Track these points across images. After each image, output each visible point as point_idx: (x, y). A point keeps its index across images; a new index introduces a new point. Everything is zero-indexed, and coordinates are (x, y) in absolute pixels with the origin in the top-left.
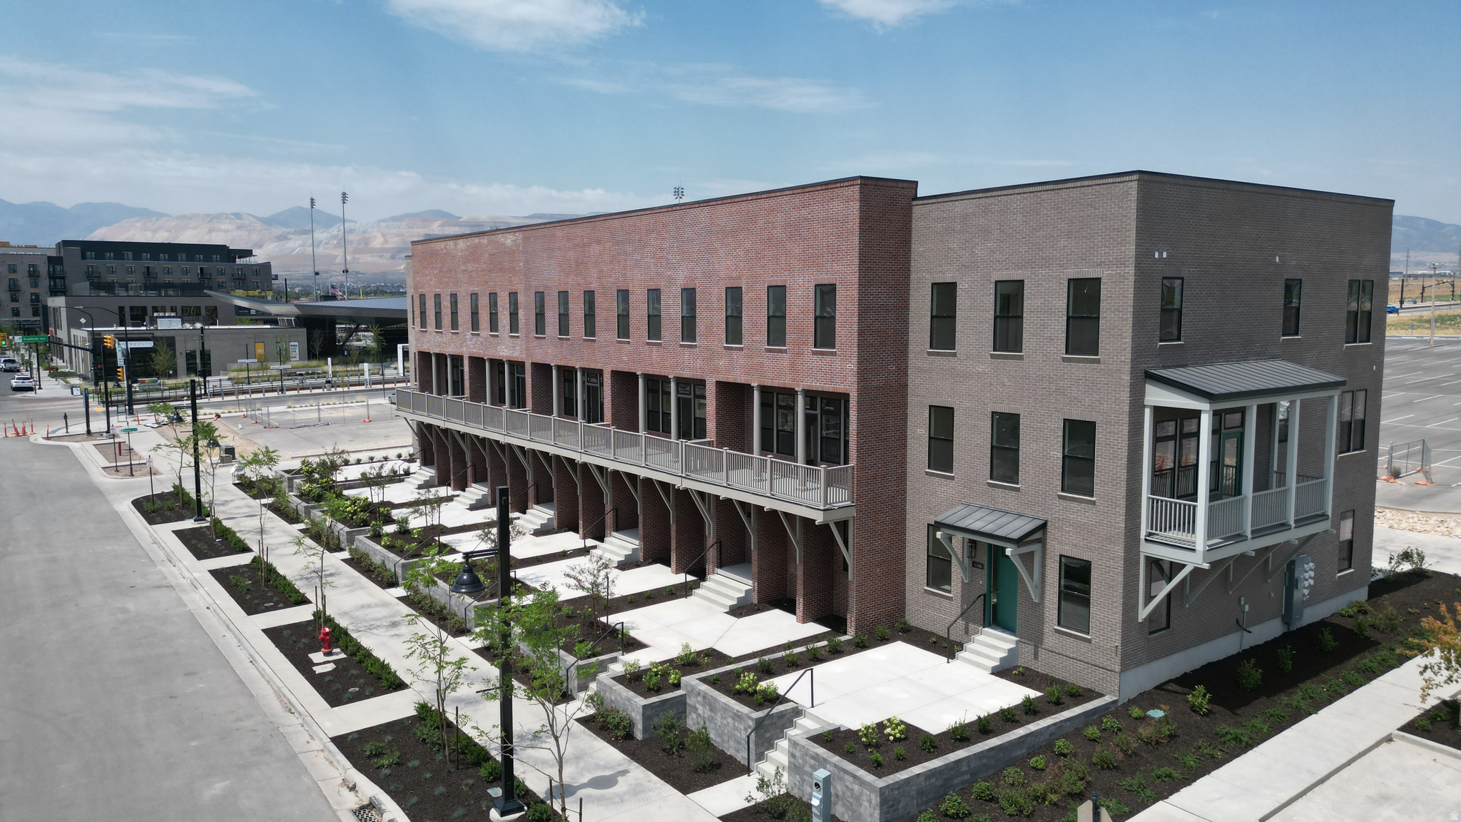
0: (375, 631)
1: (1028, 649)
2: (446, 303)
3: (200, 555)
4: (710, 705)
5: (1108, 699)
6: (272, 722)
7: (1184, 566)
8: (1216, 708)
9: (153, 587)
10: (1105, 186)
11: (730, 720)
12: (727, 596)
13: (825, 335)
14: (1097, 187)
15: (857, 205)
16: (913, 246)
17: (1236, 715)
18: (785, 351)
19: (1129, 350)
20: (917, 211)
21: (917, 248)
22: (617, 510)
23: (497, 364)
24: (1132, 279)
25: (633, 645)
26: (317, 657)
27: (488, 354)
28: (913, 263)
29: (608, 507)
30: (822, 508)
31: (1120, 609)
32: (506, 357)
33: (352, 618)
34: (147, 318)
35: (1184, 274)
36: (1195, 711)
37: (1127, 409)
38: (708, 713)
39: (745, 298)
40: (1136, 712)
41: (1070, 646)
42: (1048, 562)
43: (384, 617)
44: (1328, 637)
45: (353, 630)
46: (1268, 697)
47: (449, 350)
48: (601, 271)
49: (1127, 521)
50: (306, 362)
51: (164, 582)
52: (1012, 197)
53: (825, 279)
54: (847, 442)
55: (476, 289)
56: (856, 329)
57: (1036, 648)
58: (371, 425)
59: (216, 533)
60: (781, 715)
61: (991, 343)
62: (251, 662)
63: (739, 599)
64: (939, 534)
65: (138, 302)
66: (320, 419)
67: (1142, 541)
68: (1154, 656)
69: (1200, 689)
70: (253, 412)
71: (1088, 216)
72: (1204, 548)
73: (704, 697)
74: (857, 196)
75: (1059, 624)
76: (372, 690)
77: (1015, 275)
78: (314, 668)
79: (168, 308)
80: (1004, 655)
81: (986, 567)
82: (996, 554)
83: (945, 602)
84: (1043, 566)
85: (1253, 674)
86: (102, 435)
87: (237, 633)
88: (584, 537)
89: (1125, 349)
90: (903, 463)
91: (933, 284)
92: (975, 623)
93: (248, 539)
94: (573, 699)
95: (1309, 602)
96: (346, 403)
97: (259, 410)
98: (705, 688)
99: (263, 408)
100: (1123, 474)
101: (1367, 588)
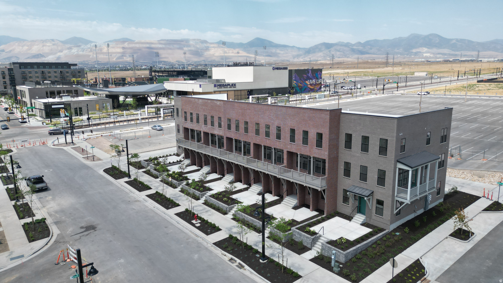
0: (203, 214)
1: (369, 219)
2: (195, 116)
3: (139, 190)
5: (387, 231)
6: (195, 240)
7: (405, 203)
8: (410, 232)
9: (135, 201)
10: (390, 120)
11: (305, 238)
12: (291, 204)
13: (319, 144)
14: (387, 119)
15: (329, 116)
17: (414, 233)
18: (308, 147)
19: (394, 156)
20: (341, 116)
21: (342, 124)
22: (255, 178)
23: (214, 135)
24: (395, 141)
25: (274, 218)
26: (194, 222)
28: (340, 128)
29: (252, 178)
30: (320, 187)
31: (390, 212)
32: (217, 134)
35: (406, 137)
36: (406, 233)
37: (393, 169)
38: (299, 236)
39: (296, 132)
40: (393, 234)
41: (378, 219)
42: (374, 200)
43: (203, 210)
44: (434, 213)
46: (421, 229)
47: (197, 129)
48: (250, 117)
49: (392, 193)
51: (136, 199)
52: (367, 117)
53: (320, 132)
54: (325, 171)
55: (206, 114)
56: (328, 145)
58: (152, 139)
59: (138, 183)
60: (317, 237)
61: (361, 149)
62: (178, 223)
63: (295, 205)
64: (348, 193)
65: (51, 89)
66: (135, 135)
67: (395, 197)
68: (397, 221)
69: (407, 228)
71: (385, 125)
72: (409, 199)
73: (298, 233)
74: (329, 114)
75: (376, 214)
76: (213, 231)
77: (367, 135)
78: (196, 225)
80: (363, 220)
81: (358, 200)
82: (362, 199)
83: (347, 207)
84: (372, 201)
85: (418, 223)
86: (71, 144)
87: (168, 215)
88: (244, 184)
90: (337, 174)
91: (346, 134)
92: (355, 212)
93: (148, 184)
95: (430, 204)
96: (137, 129)
97: (112, 132)
98: (297, 230)
99: (113, 131)
100: (392, 183)
101: (443, 199)
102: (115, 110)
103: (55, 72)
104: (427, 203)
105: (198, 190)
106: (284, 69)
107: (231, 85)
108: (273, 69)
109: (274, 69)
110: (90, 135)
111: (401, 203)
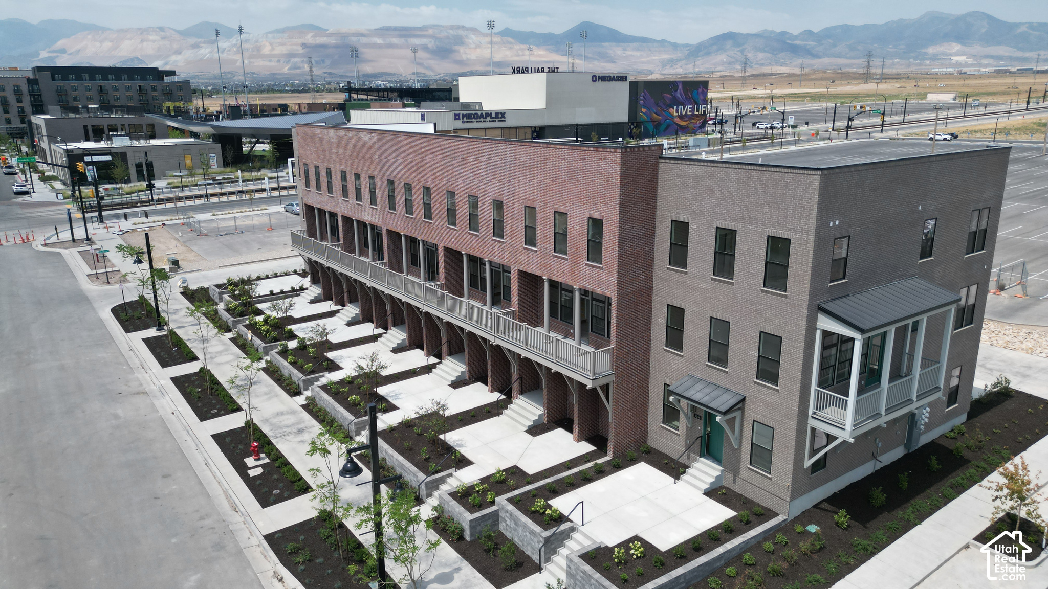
0: (287, 437)
1: (730, 476)
2: (323, 173)
3: (164, 364)
4: (514, 521)
5: (781, 518)
6: (224, 521)
7: (837, 438)
8: (854, 523)
9: (134, 394)
10: (797, 175)
11: (528, 533)
12: (527, 418)
13: (594, 250)
14: (792, 175)
15: (618, 167)
16: (659, 191)
17: (866, 528)
18: (567, 259)
19: (808, 292)
20: (663, 166)
21: (662, 193)
22: (450, 341)
23: (363, 225)
24: (812, 244)
25: (463, 462)
26: (250, 461)
27: (355, 216)
28: (658, 203)
29: (444, 340)
30: (592, 378)
31: (792, 462)
32: (369, 221)
33: (271, 425)
34: (105, 136)
35: (851, 232)
36: (839, 526)
37: (804, 332)
38: (513, 525)
39: (538, 216)
40: (799, 527)
41: (757, 480)
42: (745, 423)
43: (293, 425)
44: (934, 463)
45: (273, 436)
46: (889, 512)
47: (328, 208)
48: (434, 175)
49: (800, 405)
50: (222, 169)
51: (141, 389)
52: (731, 170)
53: (596, 215)
54: (609, 323)
55: (345, 168)
56: (616, 253)
57: (735, 476)
58: (274, 233)
59: (172, 343)
60: (564, 531)
61: (712, 269)
62: (206, 464)
63: (534, 421)
64: (671, 398)
65: (96, 122)
66: (236, 226)
67: (810, 418)
68: (813, 487)
69: (843, 510)
70: (188, 220)
71: (783, 194)
72: (851, 428)
73: (511, 515)
74: (619, 160)
75: (751, 464)
76: (288, 493)
77: (731, 225)
78: (249, 472)
79: (119, 127)
80: (713, 480)
81: (703, 418)
82: (709, 418)
83: (675, 436)
84: (742, 425)
85: (879, 496)
86: (83, 242)
87: (195, 438)
88: (428, 355)
89: (805, 292)
90: (648, 340)
91: (672, 221)
92: (694, 453)
93: (195, 347)
94: (423, 502)
95: (924, 433)
96: (254, 210)
97: (192, 217)
98: (511, 507)
99: (194, 216)
100: (798, 375)
101: (966, 414)
102: (228, 169)
103: (128, 89)
104: (916, 431)
105: (300, 369)
106: (618, 80)
107: (493, 115)
108: (593, 81)
109: (594, 79)
110: (139, 224)
111: (830, 438)
